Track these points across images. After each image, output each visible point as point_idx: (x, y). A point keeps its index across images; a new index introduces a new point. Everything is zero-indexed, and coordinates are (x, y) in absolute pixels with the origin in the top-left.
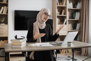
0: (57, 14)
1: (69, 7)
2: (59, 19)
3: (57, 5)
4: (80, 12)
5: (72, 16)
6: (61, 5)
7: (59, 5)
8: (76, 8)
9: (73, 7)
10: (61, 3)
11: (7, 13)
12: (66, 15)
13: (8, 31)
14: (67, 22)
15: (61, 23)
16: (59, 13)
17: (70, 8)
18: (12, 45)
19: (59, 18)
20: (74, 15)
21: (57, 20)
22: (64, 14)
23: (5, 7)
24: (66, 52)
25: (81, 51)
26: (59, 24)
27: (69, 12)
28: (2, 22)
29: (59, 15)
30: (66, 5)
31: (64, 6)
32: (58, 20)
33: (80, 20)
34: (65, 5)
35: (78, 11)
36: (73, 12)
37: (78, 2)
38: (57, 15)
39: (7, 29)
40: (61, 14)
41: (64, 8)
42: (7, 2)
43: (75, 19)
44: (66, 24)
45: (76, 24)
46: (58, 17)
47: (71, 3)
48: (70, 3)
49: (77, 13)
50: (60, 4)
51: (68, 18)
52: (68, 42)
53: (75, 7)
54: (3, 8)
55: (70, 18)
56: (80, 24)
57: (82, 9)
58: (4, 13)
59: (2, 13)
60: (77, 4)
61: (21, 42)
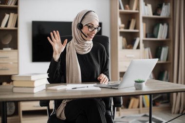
0: (120, 28)
1: (145, 14)
2: (125, 39)
3: (119, 11)
4: (168, 25)
5: (152, 33)
6: (127, 9)
7: (123, 10)
8: (159, 15)
9: (154, 14)
10: (127, 6)
11: (16, 26)
12: (139, 29)
13: (18, 63)
14: (142, 45)
15: (129, 46)
16: (123, 25)
17: (147, 16)
18: (15, 87)
19: (124, 37)
20: (156, 29)
21: (121, 41)
22: (135, 28)
23: (12, 14)
24: (139, 107)
25: (170, 105)
26: (123, 48)
27: (145, 24)
28: (7, 45)
29: (123, 30)
30: (139, 10)
31: (134, 10)
32: (123, 40)
33: (167, 39)
34: (136, 10)
35: (163, 21)
36: (154, 24)
37: (164, 4)
38: (119, 31)
39: (17, 58)
40: (128, 27)
41: (134, 16)
42: (17, 4)
43: (157, 37)
44: (138, 48)
45: (160, 48)
46: (122, 34)
47: (150, 6)
48: (146, 5)
49: (161, 25)
50: (125, 8)
51: (142, 37)
52: (136, 82)
53: (158, 13)
54: (7, 16)
55: (146, 37)
56: (167, 47)
57: (172, 17)
58: (11, 26)
59: (6, 26)
60: (160, 7)
61: (34, 81)
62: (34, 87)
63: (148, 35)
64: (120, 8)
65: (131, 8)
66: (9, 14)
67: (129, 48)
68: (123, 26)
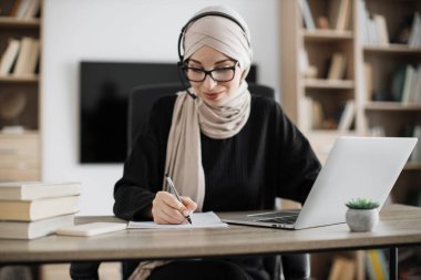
1: (369, 41)
2: (318, 105)
3: (301, 32)
6: (323, 28)
7: (312, 31)
8: (406, 43)
9: (391, 41)
10: (323, 21)
11: (37, 70)
12: (352, 77)
19: (315, 99)
20: (396, 81)
23: (27, 43)
27: (368, 68)
30: (353, 29)
31: (340, 31)
32: (313, 107)
36: (391, 68)
37: (418, 15)
38: (302, 84)
40: (324, 73)
41: (341, 46)
43: (401, 99)
44: (353, 127)
45: (408, 128)
46: (310, 92)
48: (371, 18)
50: (317, 26)
52: (351, 207)
54: (14, 46)
55: (374, 98)
59: (12, 70)
61: (29, 202)
62: (29, 222)
63: (378, 95)
64: (305, 26)
65: (332, 26)
66: (19, 38)
68: (312, 71)
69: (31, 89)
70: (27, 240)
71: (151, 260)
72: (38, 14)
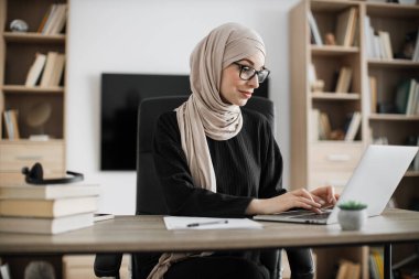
0: (313, 91)
1: (375, 56)
2: (324, 118)
3: (309, 47)
5: (391, 100)
6: (329, 43)
7: (320, 46)
8: (410, 58)
9: (395, 56)
10: (330, 37)
11: (62, 82)
14: (367, 132)
15: (334, 134)
17: (378, 60)
19: (322, 111)
21: (315, 121)
22: (350, 90)
23: (52, 56)
26: (321, 138)
27: (373, 81)
29: (321, 95)
30: (359, 45)
31: (347, 47)
32: (320, 118)
34: (353, 45)
36: (395, 82)
38: (310, 96)
40: (332, 86)
41: (348, 60)
43: (404, 112)
44: (358, 137)
46: (317, 103)
47: (385, 37)
48: (376, 34)
49: (413, 83)
50: (325, 41)
51: (367, 111)
53: (407, 54)
54: (40, 59)
55: (378, 110)
59: (38, 83)
61: (52, 201)
62: (51, 218)
63: (382, 108)
64: (313, 41)
65: (339, 42)
66: (45, 53)
67: (335, 139)
68: (321, 84)
69: (56, 100)
70: (50, 235)
71: (169, 252)
72: (64, 30)
